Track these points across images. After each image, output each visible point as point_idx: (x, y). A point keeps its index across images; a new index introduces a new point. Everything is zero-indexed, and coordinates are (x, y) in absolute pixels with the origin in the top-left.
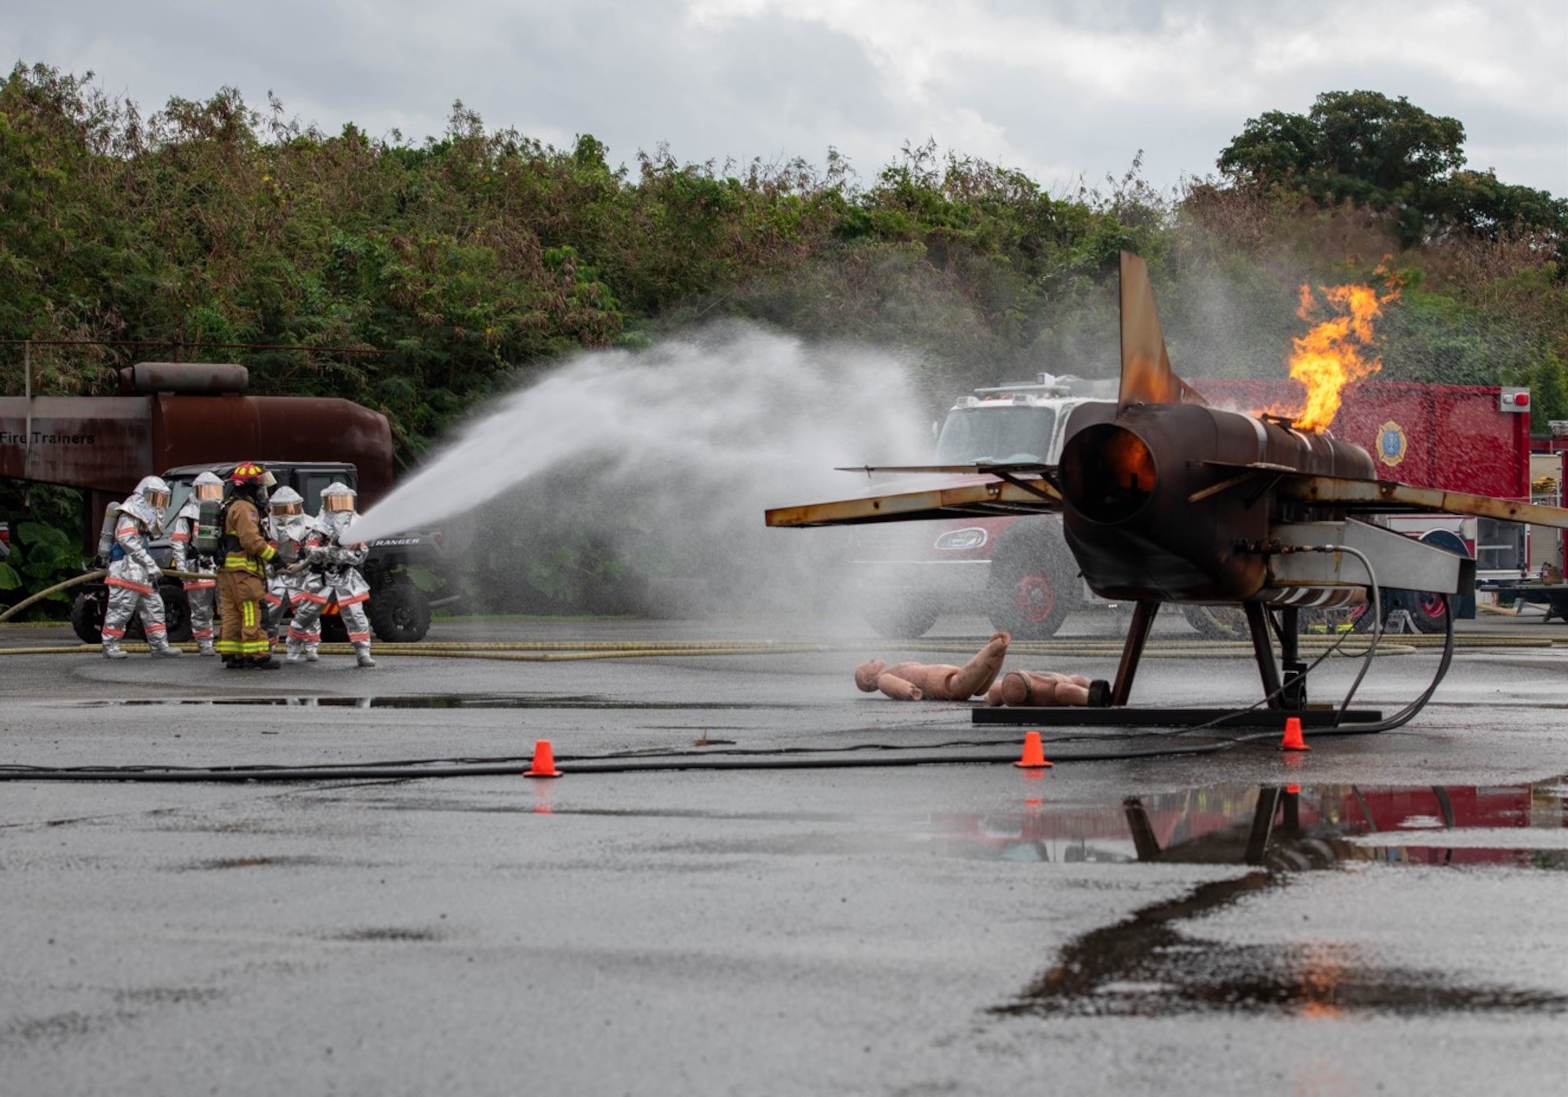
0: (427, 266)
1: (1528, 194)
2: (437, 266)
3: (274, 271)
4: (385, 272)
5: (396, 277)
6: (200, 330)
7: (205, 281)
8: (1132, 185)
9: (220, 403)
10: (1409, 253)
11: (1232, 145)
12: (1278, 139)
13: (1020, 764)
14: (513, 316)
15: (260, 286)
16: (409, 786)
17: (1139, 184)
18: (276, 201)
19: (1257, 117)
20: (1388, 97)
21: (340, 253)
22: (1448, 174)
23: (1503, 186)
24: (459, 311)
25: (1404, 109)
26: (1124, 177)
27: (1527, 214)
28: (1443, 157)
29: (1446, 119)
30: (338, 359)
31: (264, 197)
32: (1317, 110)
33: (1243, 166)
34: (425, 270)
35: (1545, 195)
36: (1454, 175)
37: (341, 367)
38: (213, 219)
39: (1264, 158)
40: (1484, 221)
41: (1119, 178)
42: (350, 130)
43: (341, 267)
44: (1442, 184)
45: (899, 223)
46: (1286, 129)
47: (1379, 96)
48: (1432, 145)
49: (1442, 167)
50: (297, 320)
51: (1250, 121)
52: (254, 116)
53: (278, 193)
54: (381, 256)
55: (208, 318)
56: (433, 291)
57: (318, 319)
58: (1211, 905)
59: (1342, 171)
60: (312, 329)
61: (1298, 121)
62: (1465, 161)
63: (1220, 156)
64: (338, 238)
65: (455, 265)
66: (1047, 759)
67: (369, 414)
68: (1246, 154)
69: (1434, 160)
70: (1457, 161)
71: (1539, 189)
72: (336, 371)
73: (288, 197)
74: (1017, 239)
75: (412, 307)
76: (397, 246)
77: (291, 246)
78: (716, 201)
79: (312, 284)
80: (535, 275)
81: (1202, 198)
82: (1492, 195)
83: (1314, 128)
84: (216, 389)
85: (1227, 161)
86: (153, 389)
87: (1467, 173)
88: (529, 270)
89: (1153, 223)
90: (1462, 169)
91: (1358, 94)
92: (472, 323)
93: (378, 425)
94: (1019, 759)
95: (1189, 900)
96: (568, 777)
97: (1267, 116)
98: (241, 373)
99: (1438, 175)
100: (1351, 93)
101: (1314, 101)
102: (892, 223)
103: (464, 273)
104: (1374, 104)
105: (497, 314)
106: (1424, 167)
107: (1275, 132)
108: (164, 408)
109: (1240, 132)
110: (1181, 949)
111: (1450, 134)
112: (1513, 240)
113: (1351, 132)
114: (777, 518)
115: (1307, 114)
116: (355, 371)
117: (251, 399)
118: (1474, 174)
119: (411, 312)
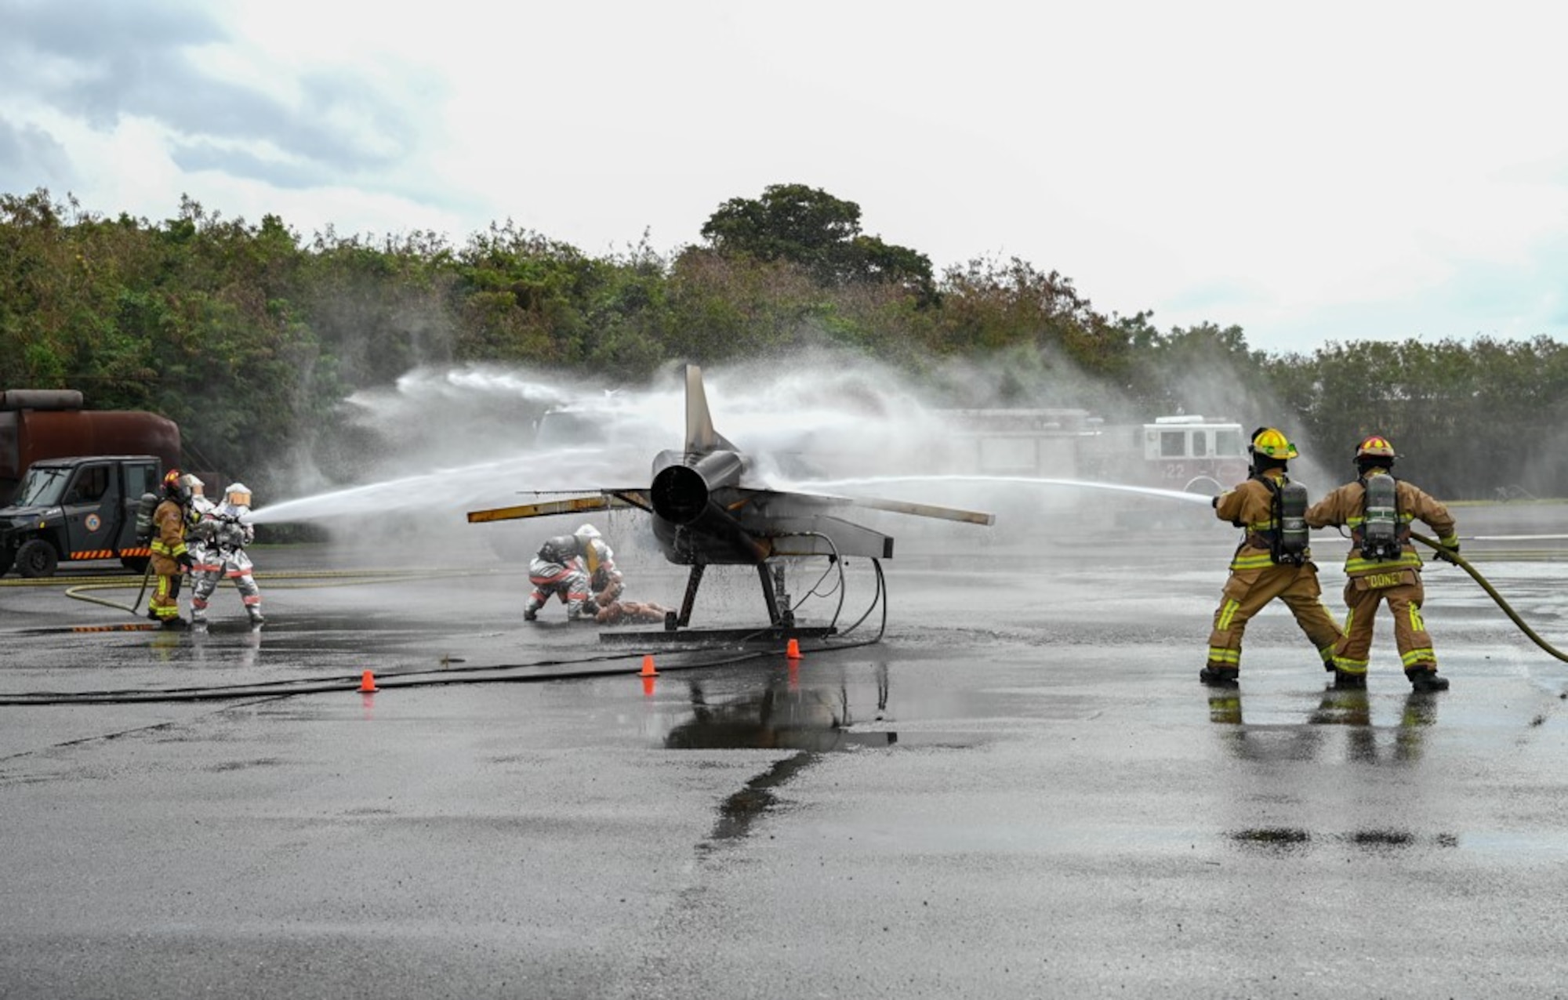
0: (189, 315)
1: (902, 251)
2: (197, 316)
3: (82, 320)
4: (162, 320)
5: (169, 324)
6: (36, 361)
7: (37, 327)
8: (643, 250)
9: (64, 417)
10: (826, 290)
11: (710, 220)
12: (740, 216)
13: (641, 674)
14: (248, 351)
15: (73, 329)
16: (293, 701)
17: (648, 249)
18: (85, 272)
19: (726, 201)
20: (811, 188)
21: (128, 305)
22: (851, 238)
23: (886, 247)
24: (211, 347)
25: (822, 196)
26: (638, 244)
27: (902, 264)
28: (847, 226)
29: (849, 203)
30: (130, 378)
31: (77, 269)
32: (765, 197)
33: (717, 233)
34: (188, 318)
35: (913, 252)
36: (855, 239)
37: (132, 384)
38: (44, 285)
39: (731, 230)
40: (874, 268)
41: (636, 244)
42: (124, 216)
43: (129, 315)
44: (846, 244)
45: (492, 278)
46: (745, 209)
47: (806, 188)
48: (840, 218)
49: (847, 234)
50: (101, 353)
51: (722, 204)
52: (59, 208)
53: (86, 266)
54: (158, 308)
55: (41, 353)
56: (195, 332)
57: (114, 353)
58: (785, 777)
59: (782, 238)
60: (112, 359)
61: (753, 203)
62: (861, 230)
63: (703, 227)
64: (125, 294)
65: (209, 315)
66: (657, 670)
67: (165, 422)
68: (720, 226)
69: (842, 229)
70: (856, 230)
71: (909, 248)
72: (128, 387)
73: (94, 270)
74: (571, 285)
75: (180, 343)
76: (169, 302)
77: (95, 300)
78: (382, 269)
79: (109, 326)
80: (261, 319)
81: (691, 256)
82: (879, 252)
83: (763, 208)
84: (61, 407)
85: (707, 229)
86: (19, 407)
87: (863, 237)
88: (255, 316)
89: (657, 275)
90: (860, 234)
91: (791, 186)
92: (220, 355)
93: (171, 429)
94: (640, 671)
95: (773, 773)
96: (383, 692)
97: (733, 201)
98: (77, 396)
99: (844, 239)
100: (787, 185)
101: (764, 191)
102: (488, 278)
103: (214, 321)
104: (802, 192)
105: (238, 348)
106: (835, 234)
107: (738, 212)
108: (27, 420)
109: (715, 211)
110: (780, 806)
111: (851, 212)
112: (893, 282)
113: (787, 212)
114: (475, 518)
115: (758, 198)
116: (140, 386)
117: (85, 413)
118: (867, 238)
119: (179, 346)
